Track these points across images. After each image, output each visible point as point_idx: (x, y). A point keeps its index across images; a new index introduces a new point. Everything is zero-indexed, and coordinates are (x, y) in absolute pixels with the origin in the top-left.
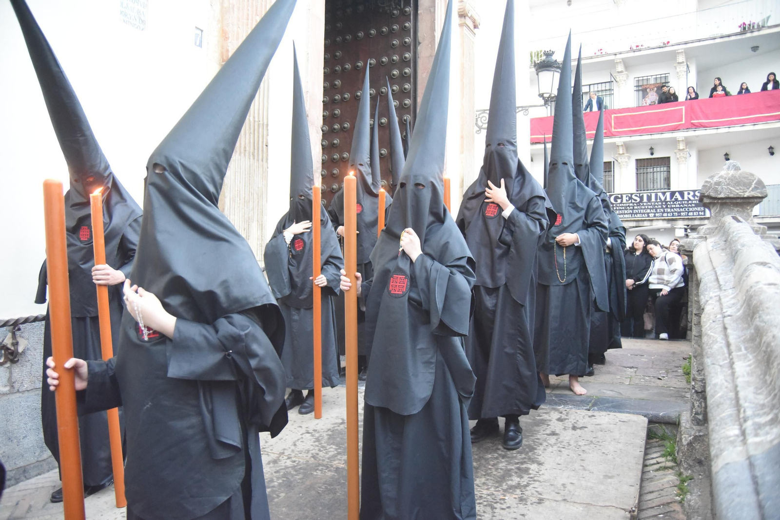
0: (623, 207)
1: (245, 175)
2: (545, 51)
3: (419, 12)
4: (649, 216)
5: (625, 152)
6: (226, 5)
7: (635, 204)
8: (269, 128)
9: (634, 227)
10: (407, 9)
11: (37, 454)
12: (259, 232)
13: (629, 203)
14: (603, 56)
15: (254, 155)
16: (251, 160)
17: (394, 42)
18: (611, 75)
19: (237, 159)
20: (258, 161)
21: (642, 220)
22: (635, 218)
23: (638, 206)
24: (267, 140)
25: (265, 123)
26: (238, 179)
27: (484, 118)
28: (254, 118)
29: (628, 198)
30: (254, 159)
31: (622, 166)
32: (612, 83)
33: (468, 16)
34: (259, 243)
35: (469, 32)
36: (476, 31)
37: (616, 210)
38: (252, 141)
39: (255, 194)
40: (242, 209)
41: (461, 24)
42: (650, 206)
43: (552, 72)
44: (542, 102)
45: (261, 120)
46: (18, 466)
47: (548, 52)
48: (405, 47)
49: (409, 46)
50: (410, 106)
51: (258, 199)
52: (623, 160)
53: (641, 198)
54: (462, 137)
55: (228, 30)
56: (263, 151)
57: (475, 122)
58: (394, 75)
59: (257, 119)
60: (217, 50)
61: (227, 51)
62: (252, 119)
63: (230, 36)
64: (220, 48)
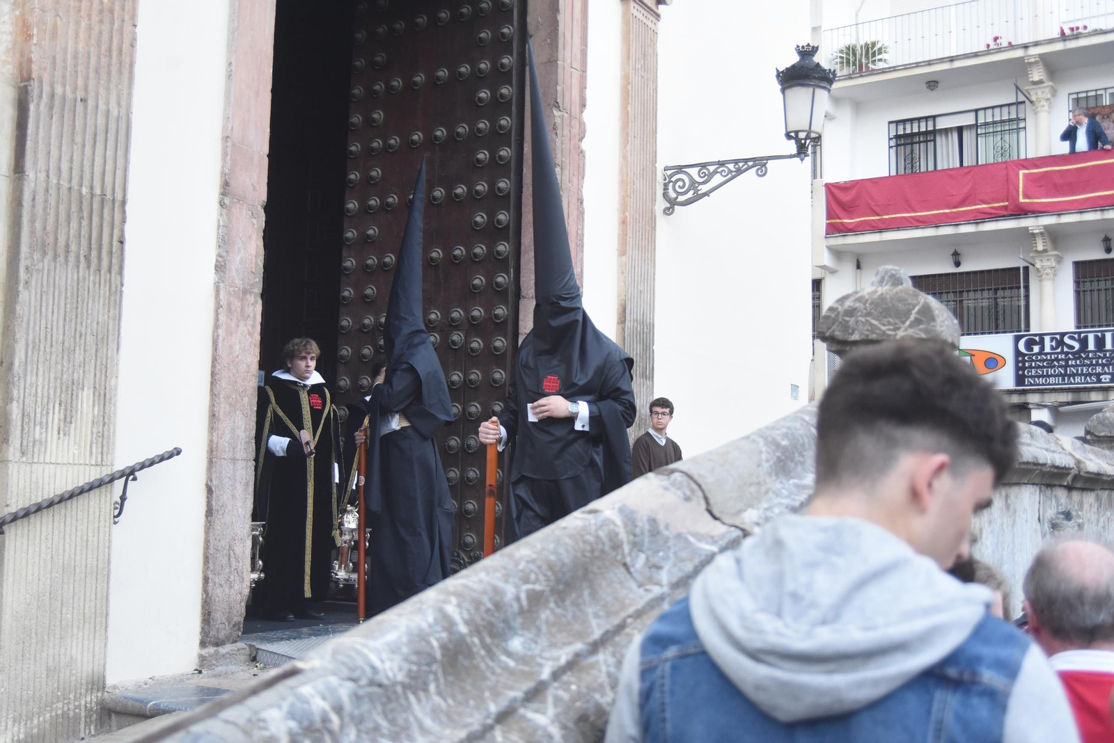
0: (1044, 360)
1: (66, 298)
2: (798, 46)
4: (1099, 381)
5: (1049, 247)
7: (1070, 356)
8: (128, 208)
9: (1068, 404)
12: (96, 408)
13: (1058, 353)
14: (999, 50)
15: (88, 258)
16: (81, 270)
17: (482, 35)
18: (1017, 88)
19: (46, 268)
20: (99, 270)
21: (1085, 388)
22: (1071, 383)
23: (1075, 359)
24: (122, 231)
26: (47, 305)
27: (680, 183)
28: (92, 188)
29: (1054, 344)
30: (89, 267)
31: (1044, 277)
32: (1021, 107)
34: (95, 430)
35: (643, 11)
36: (662, 9)
37: (1031, 367)
38: (84, 232)
39: (89, 335)
40: (57, 363)
42: (1103, 358)
43: (811, 89)
44: (791, 147)
45: (107, 192)
47: (803, 47)
48: (503, 44)
49: (511, 42)
50: (509, 162)
51: (97, 345)
52: (1046, 264)
53: (1084, 342)
54: (623, 222)
55: (32, 20)
56: (110, 253)
57: (660, 191)
58: (480, 99)
59: (98, 191)
60: (10, 60)
61: (30, 61)
62: (85, 191)
63: (35, 31)
64: (18, 55)
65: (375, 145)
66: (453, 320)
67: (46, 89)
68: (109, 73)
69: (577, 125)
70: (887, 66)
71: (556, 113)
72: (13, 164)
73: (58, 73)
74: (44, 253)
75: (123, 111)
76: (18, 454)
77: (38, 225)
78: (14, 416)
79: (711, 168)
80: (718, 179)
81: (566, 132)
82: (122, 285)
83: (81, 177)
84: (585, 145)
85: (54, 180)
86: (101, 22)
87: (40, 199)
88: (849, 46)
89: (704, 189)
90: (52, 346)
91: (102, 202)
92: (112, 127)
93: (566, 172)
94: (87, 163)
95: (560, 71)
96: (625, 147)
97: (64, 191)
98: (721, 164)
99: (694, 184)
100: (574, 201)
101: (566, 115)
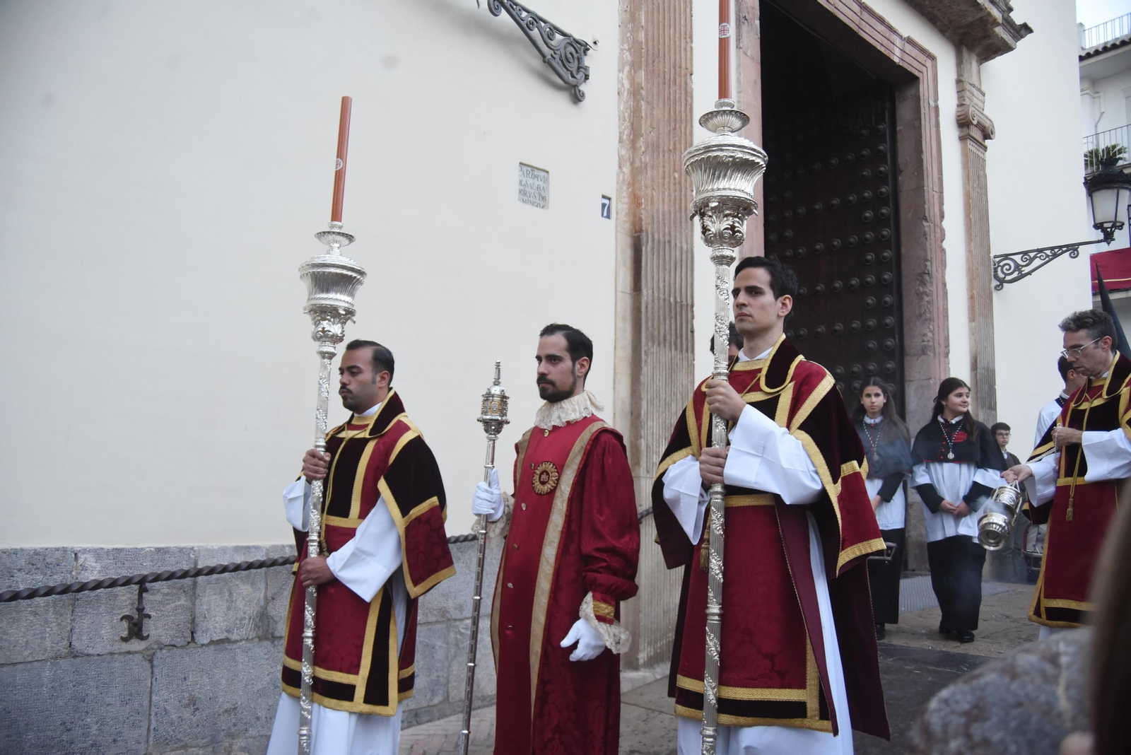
1: (666, 371)
3: (898, 129)
6: (638, 164)
8: (695, 309)
10: (881, 127)
11: (428, 697)
15: (676, 345)
16: (672, 351)
17: (864, 173)
20: (682, 351)
24: (692, 325)
25: (690, 303)
26: (656, 376)
27: (1007, 267)
28: (675, 298)
30: (676, 350)
33: (972, 124)
35: (976, 146)
36: (987, 142)
38: (673, 328)
39: (678, 394)
40: (663, 412)
41: (962, 137)
43: (1116, 191)
44: (1101, 236)
45: (684, 300)
46: (410, 708)
48: (881, 179)
49: (886, 176)
50: (891, 260)
51: (682, 399)
54: (972, 298)
55: (641, 193)
56: (687, 339)
57: (993, 274)
58: (866, 218)
59: (678, 300)
60: (627, 220)
61: (641, 219)
62: (672, 300)
63: (643, 201)
64: (631, 217)
65: (788, 254)
66: (854, 372)
67: (650, 236)
68: (681, 222)
69: (939, 231)
70: (1125, 163)
71: (925, 224)
72: (633, 285)
73: (655, 226)
74: (653, 343)
75: (689, 246)
76: (645, 472)
77: (650, 324)
78: (643, 448)
79: (1032, 255)
80: (1037, 262)
81: (932, 237)
82: (694, 360)
83: (670, 291)
84: (945, 245)
85: (656, 295)
86: (675, 191)
87: (650, 306)
88: (1092, 151)
89: (1026, 270)
90: (660, 401)
91: (681, 306)
92: (684, 257)
93: (934, 265)
94: (672, 281)
95: (926, 194)
96: (970, 244)
97: (661, 301)
98: (1040, 251)
99: (1018, 267)
100: (940, 285)
101: (932, 225)
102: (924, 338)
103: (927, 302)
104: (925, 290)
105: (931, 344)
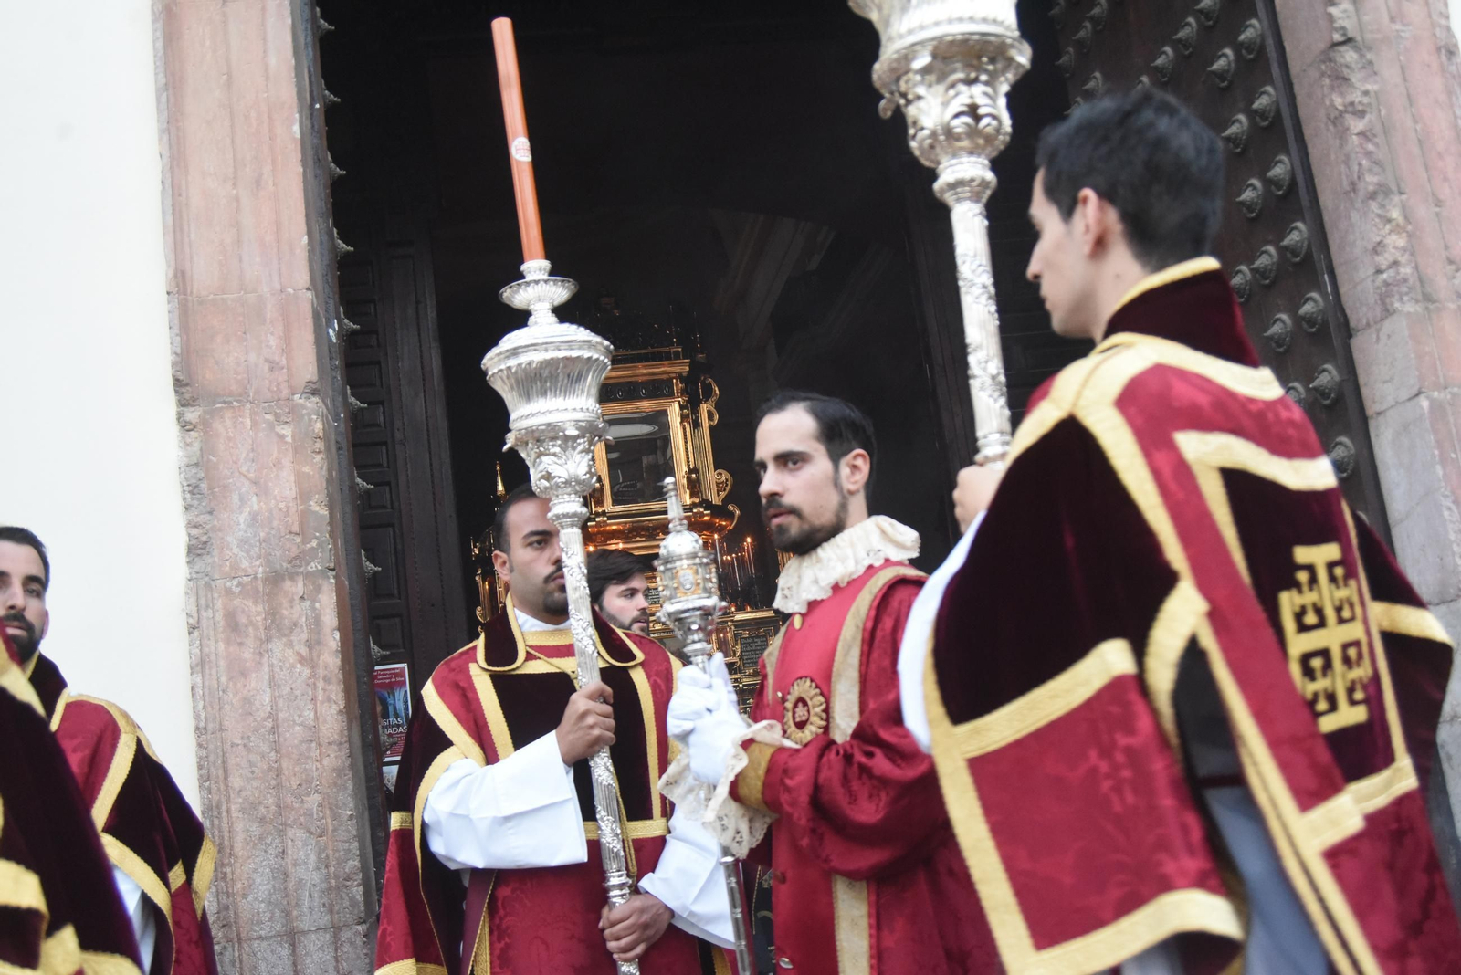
102: (1379, 259)
103: (1362, 134)
104: (1349, 98)
105: (1406, 271)
